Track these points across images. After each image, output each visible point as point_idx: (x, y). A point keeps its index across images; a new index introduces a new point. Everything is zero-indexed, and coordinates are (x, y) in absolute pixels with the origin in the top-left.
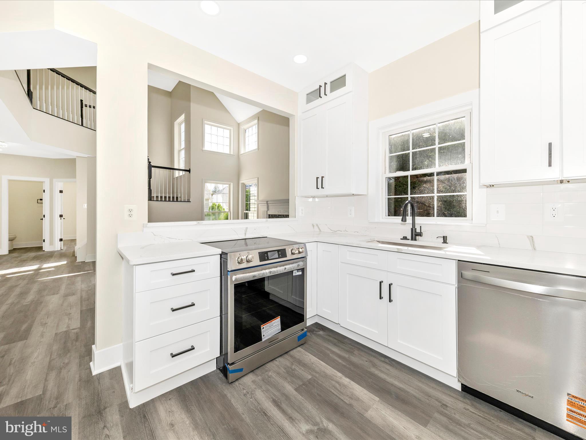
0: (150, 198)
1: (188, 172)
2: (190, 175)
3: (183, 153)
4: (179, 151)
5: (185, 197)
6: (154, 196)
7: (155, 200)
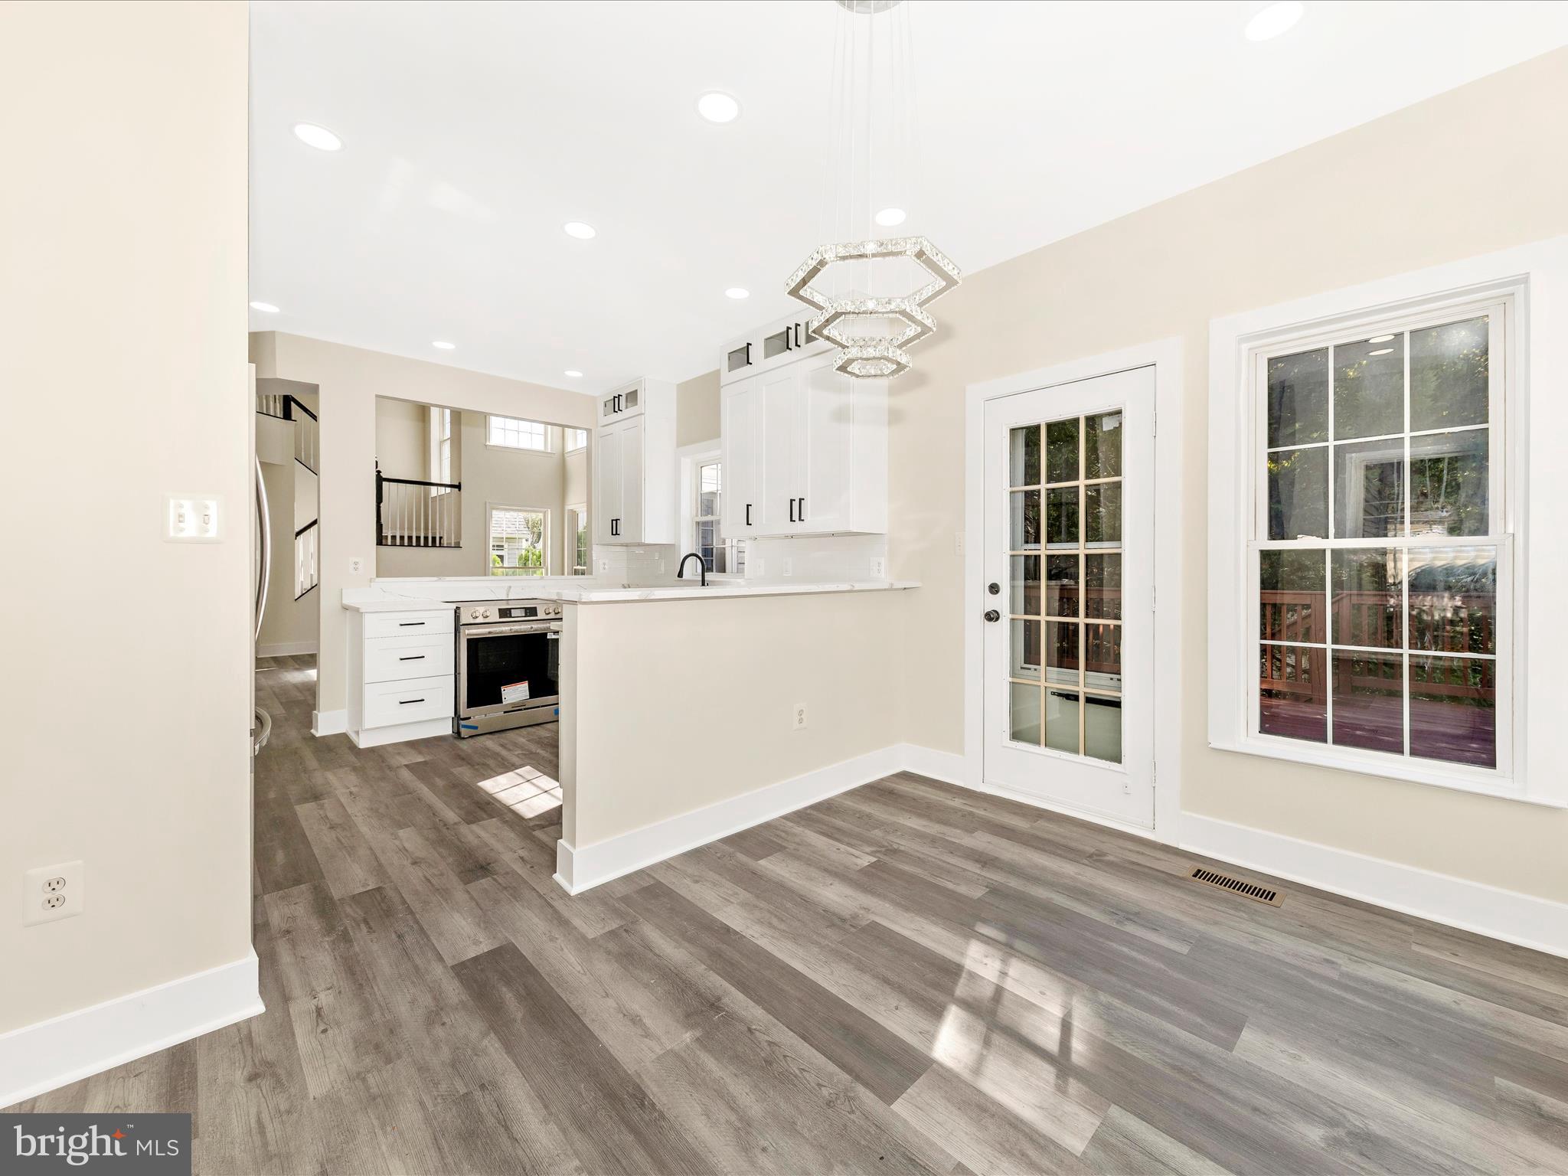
0: (380, 541)
1: (457, 489)
2: (460, 494)
3: (447, 448)
4: (442, 442)
5: (449, 538)
6: (387, 536)
7: (389, 543)
